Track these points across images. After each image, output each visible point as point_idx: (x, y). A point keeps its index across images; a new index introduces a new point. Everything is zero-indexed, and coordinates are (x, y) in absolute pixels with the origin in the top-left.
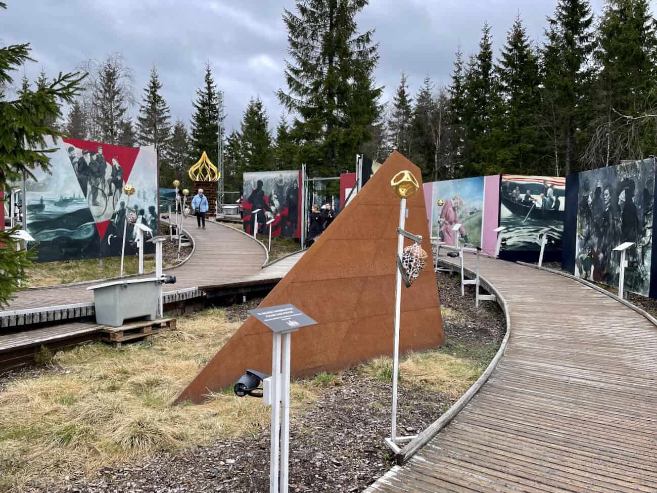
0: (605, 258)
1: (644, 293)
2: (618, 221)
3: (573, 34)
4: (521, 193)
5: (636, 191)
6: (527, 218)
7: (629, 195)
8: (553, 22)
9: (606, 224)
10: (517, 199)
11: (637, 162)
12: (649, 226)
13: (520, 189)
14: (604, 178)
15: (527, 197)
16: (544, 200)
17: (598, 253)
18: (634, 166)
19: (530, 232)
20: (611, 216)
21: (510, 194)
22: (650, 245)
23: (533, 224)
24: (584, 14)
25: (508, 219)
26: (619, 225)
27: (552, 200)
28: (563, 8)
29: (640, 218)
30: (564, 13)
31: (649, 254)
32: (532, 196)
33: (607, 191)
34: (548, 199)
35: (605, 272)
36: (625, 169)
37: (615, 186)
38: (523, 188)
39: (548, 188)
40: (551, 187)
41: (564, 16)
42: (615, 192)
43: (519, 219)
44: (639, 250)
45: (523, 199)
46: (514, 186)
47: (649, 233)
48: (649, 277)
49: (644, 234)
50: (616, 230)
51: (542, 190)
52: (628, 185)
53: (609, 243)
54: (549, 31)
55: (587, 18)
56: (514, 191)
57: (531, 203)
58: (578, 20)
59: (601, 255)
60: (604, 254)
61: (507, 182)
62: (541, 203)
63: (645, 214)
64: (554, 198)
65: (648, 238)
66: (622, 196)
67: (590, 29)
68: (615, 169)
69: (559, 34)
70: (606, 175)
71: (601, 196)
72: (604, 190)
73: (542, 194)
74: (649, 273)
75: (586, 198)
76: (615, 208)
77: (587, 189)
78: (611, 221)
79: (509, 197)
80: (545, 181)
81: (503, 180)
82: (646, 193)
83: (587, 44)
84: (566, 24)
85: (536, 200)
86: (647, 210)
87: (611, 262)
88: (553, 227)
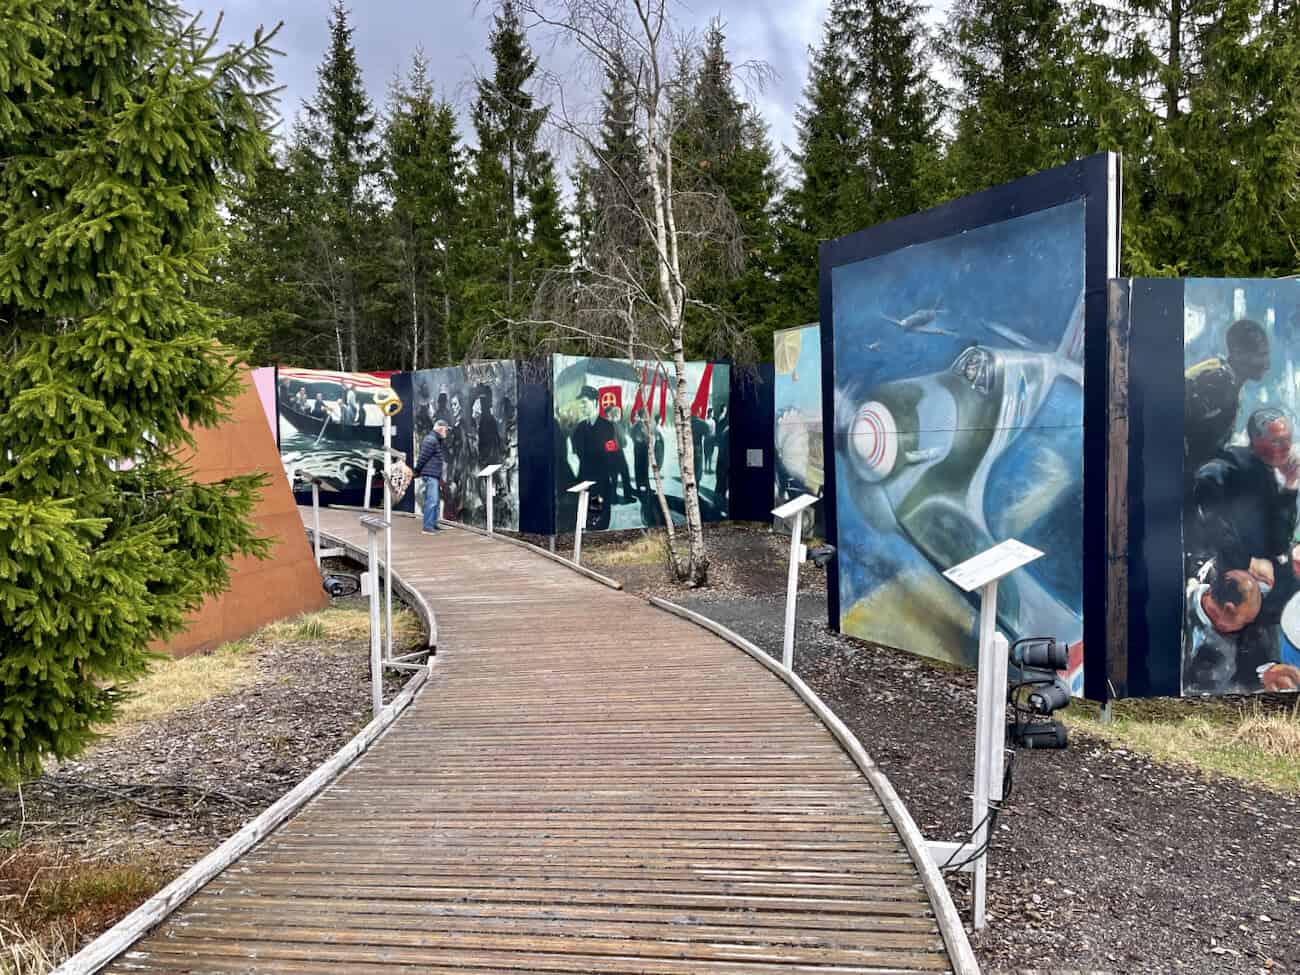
0: (460, 489)
1: (514, 526)
2: (474, 439)
3: (347, 139)
4: (309, 397)
5: (495, 400)
6: (321, 438)
7: (486, 405)
8: (312, 112)
9: (457, 443)
10: (303, 408)
11: (493, 364)
12: (513, 444)
13: (307, 392)
14: (451, 382)
15: (319, 404)
16: (343, 409)
17: (449, 483)
18: (489, 368)
19: (328, 460)
20: (463, 433)
21: (292, 399)
22: (516, 467)
23: (330, 448)
24: (362, 110)
25: (292, 441)
26: (475, 444)
27: (354, 410)
28: (327, 92)
29: (502, 434)
30: (330, 101)
31: (515, 478)
32: (325, 402)
33: (455, 400)
34: (349, 408)
35: (460, 507)
36: (479, 372)
37: (465, 392)
38: (311, 391)
39: (348, 390)
40: (352, 389)
41: (330, 106)
42: (467, 402)
43: (308, 440)
44: (503, 475)
45: (313, 408)
46: (296, 386)
47: (514, 452)
48: (517, 507)
49: (508, 454)
50: (472, 450)
51: (339, 393)
52: (484, 391)
53: (463, 470)
54: (309, 126)
55: (366, 118)
56: (298, 395)
57: (324, 415)
58: (354, 118)
59: (453, 486)
60: (457, 482)
61: (285, 379)
62: (340, 415)
63: (508, 429)
64: (357, 406)
65: (513, 459)
66: (477, 407)
67: (372, 137)
68: (464, 369)
69: (324, 134)
70: (451, 378)
71: (448, 407)
72: (452, 397)
73: (340, 400)
74: (518, 502)
75: (425, 409)
76: (469, 423)
77: (425, 395)
78: (464, 440)
79: (291, 404)
80: (343, 379)
81: (280, 377)
82: (506, 402)
83: (368, 158)
84: (336, 121)
85: (331, 410)
86: (510, 424)
87: (468, 493)
88: (358, 451)
